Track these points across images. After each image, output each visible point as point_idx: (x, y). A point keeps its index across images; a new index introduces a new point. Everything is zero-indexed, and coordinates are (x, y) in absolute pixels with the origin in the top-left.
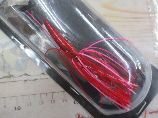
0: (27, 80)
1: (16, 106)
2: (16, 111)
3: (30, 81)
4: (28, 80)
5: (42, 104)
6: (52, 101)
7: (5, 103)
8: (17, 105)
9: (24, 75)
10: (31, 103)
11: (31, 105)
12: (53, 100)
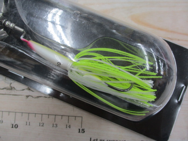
0: (29, 96)
1: (13, 123)
2: (12, 128)
3: (33, 97)
4: (31, 96)
5: (42, 126)
6: (53, 124)
7: (2, 118)
8: (15, 123)
9: (27, 89)
10: (29, 122)
11: (29, 125)
12: (55, 123)
